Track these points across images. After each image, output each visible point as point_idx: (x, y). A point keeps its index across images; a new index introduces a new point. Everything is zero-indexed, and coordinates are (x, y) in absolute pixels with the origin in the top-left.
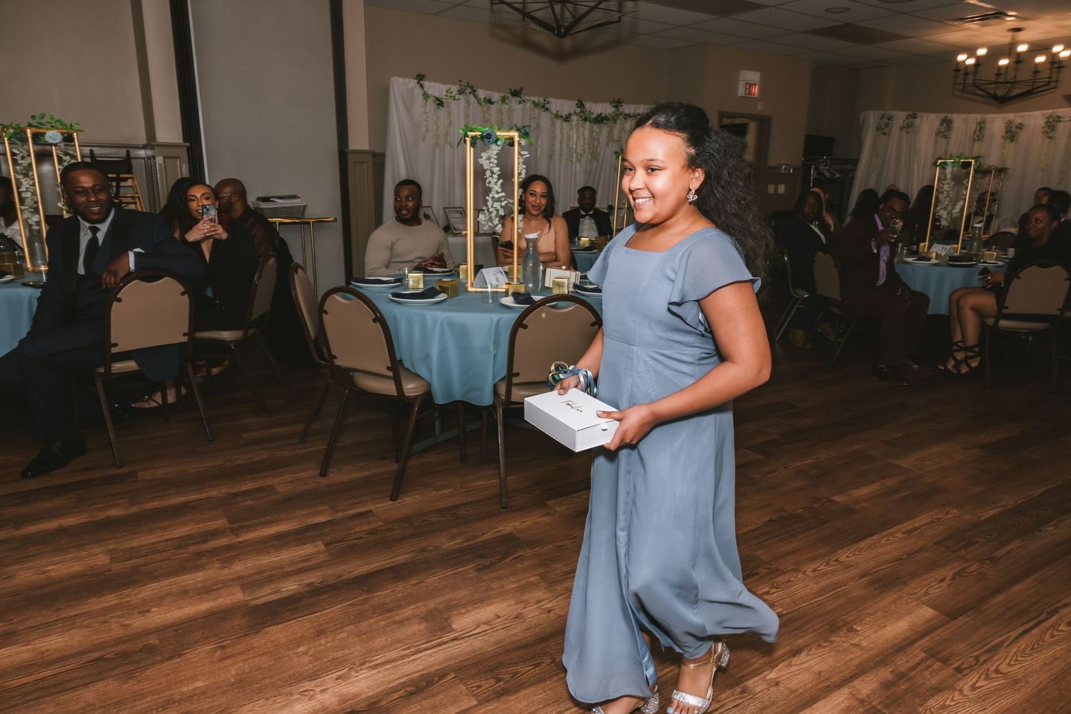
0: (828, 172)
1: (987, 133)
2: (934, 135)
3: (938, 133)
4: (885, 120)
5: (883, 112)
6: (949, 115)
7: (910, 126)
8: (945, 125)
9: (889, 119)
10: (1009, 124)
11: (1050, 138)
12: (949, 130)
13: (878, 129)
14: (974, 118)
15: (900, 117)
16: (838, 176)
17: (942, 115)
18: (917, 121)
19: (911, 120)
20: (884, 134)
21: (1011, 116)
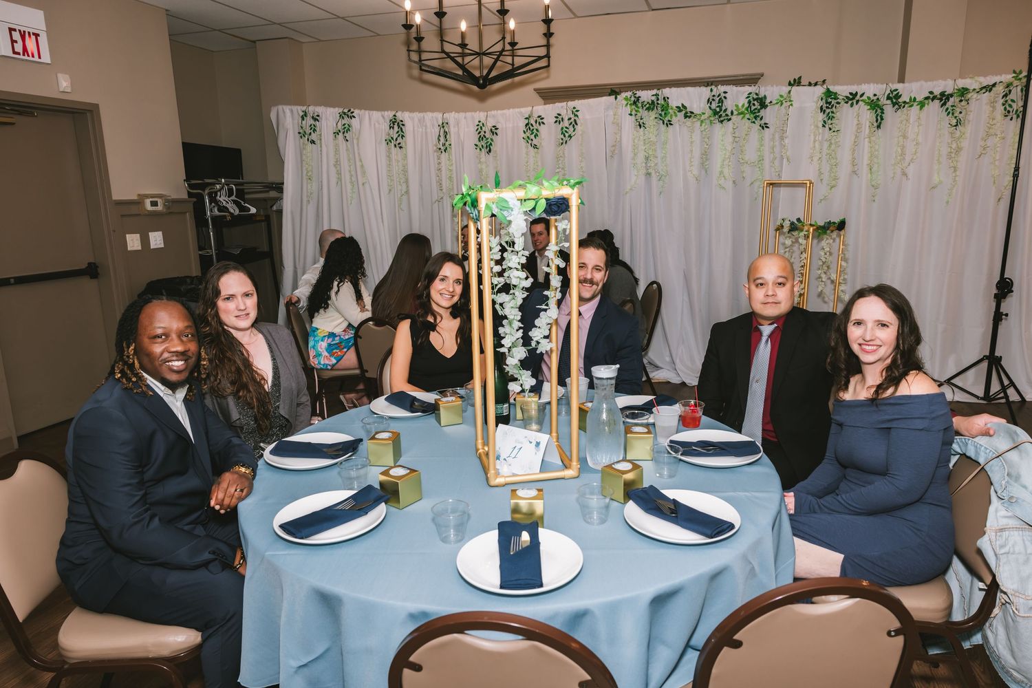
0: (234, 206)
1: (453, 138)
2: (384, 143)
3: (388, 141)
4: (309, 121)
5: (304, 108)
6: (400, 115)
7: (347, 129)
8: (396, 127)
9: (316, 120)
10: (480, 126)
11: (535, 147)
12: (403, 136)
13: (302, 135)
14: (432, 119)
15: (329, 117)
16: (253, 210)
17: (389, 114)
18: (354, 122)
19: (346, 120)
20: (313, 142)
21: (480, 116)
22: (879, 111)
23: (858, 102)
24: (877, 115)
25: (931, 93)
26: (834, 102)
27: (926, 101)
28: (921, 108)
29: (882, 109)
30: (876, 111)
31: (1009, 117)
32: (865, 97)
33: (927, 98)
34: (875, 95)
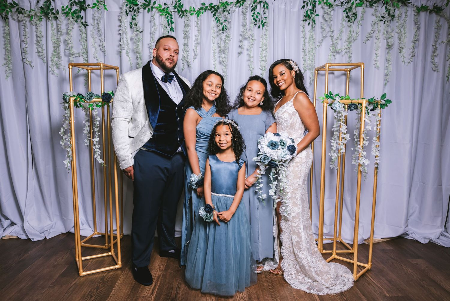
22: (169, 17)
23: (152, 7)
24: (169, 20)
25: (203, 4)
26: (135, 8)
27: (201, 11)
28: (198, 16)
29: (171, 15)
30: (168, 17)
31: (258, 26)
32: (157, 5)
33: (201, 9)
34: (165, 4)
